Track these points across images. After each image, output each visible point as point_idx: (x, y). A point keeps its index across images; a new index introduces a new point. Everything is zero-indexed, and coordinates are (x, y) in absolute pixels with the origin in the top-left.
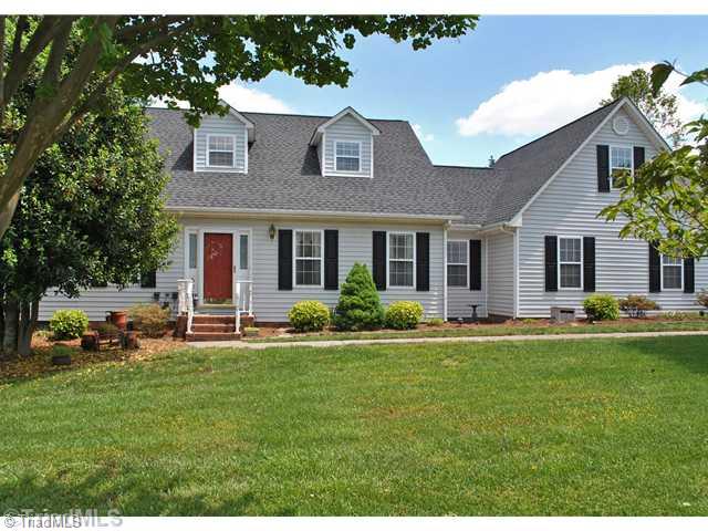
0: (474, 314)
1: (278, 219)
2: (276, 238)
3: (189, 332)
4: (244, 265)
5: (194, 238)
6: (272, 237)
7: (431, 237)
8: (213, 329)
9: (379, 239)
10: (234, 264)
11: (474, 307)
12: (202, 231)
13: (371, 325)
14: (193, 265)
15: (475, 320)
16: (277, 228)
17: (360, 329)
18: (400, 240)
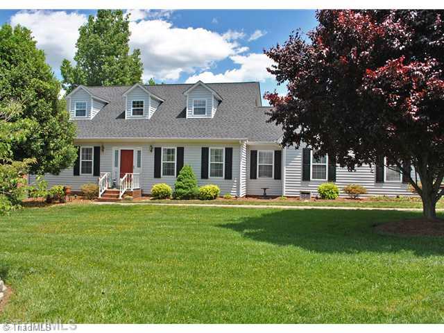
0: (265, 194)
1: (154, 143)
2: (153, 152)
3: (100, 197)
4: (139, 166)
5: (117, 152)
6: (151, 151)
7: (234, 150)
8: (111, 196)
9: (205, 151)
10: (134, 164)
11: (265, 189)
12: (120, 149)
13: (187, 197)
14: (116, 166)
15: (265, 197)
16: (154, 147)
17: (181, 199)
18: (217, 152)
